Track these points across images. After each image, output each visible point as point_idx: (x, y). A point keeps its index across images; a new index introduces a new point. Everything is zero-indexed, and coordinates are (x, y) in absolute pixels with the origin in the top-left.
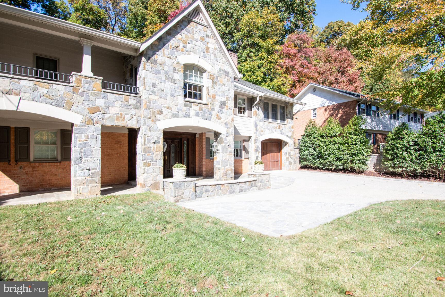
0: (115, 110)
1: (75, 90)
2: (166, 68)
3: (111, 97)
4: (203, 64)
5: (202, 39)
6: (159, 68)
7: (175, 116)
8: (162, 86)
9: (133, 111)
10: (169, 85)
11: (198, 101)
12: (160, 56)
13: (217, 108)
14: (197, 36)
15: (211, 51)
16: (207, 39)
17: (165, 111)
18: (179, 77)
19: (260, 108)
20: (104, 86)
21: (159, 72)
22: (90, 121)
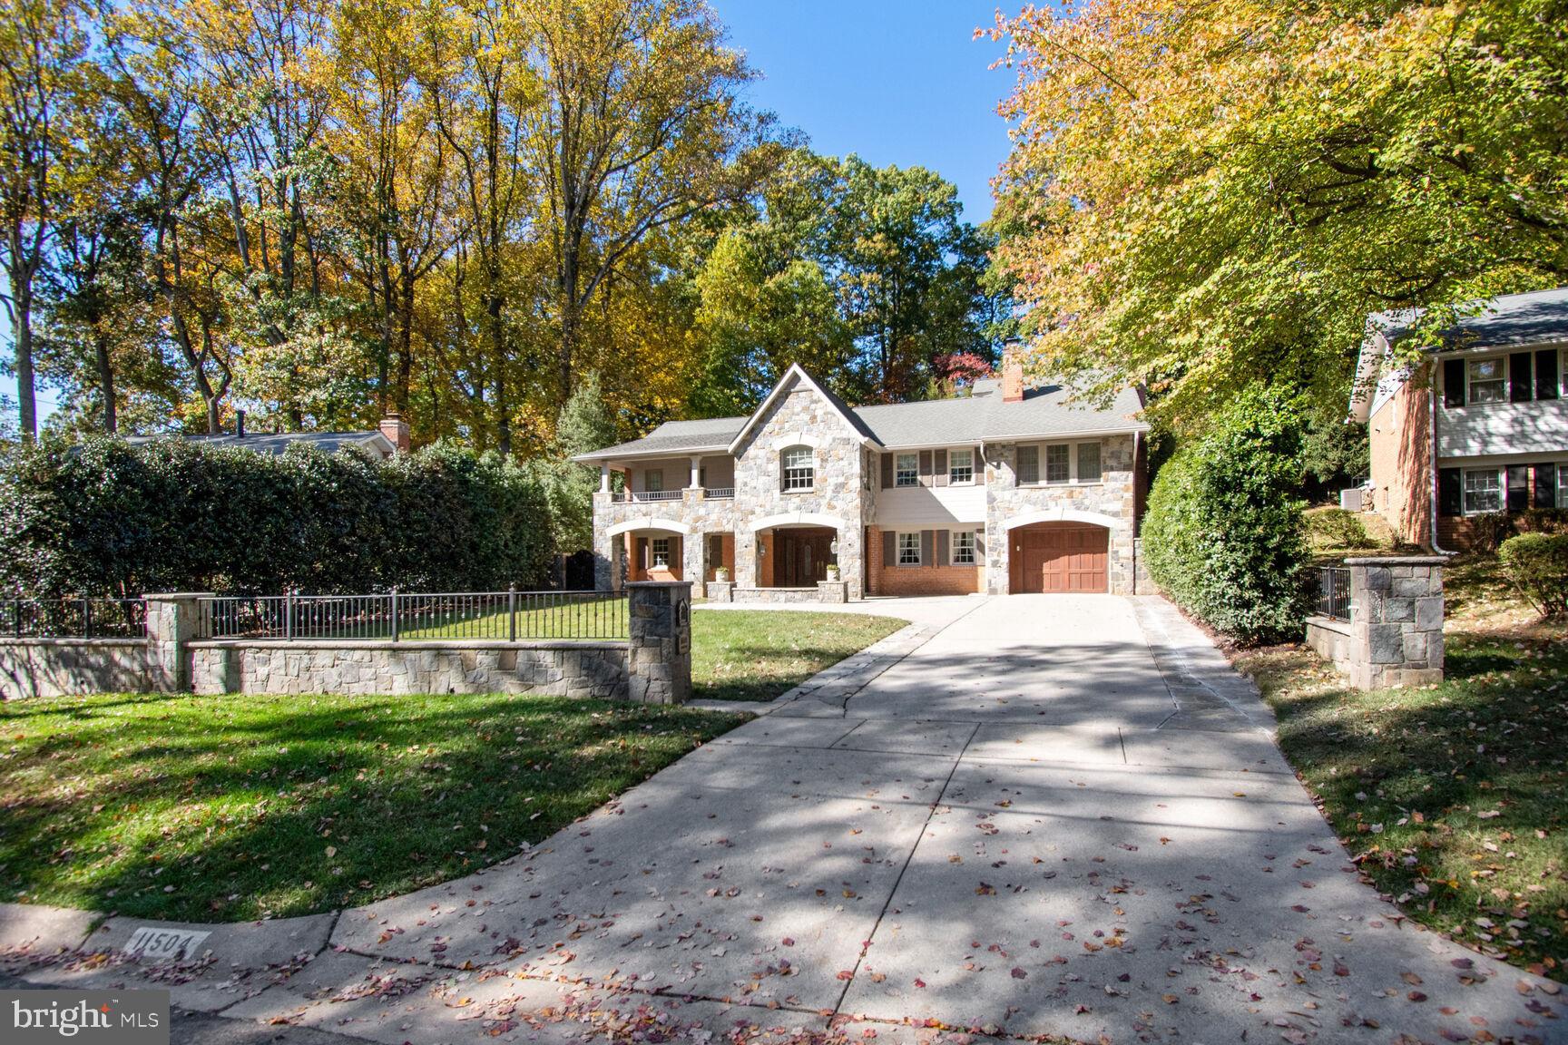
0: (713, 517)
1: (684, 505)
2: (759, 462)
3: (711, 504)
4: (806, 441)
5: (806, 409)
6: (752, 463)
7: (768, 514)
8: (753, 484)
9: (730, 516)
10: (763, 479)
11: (810, 489)
12: (752, 451)
13: (829, 494)
14: (798, 409)
15: (819, 419)
16: (813, 406)
17: (758, 510)
18: (775, 468)
19: (1003, 464)
20: (707, 495)
21: (751, 469)
22: (694, 530)
